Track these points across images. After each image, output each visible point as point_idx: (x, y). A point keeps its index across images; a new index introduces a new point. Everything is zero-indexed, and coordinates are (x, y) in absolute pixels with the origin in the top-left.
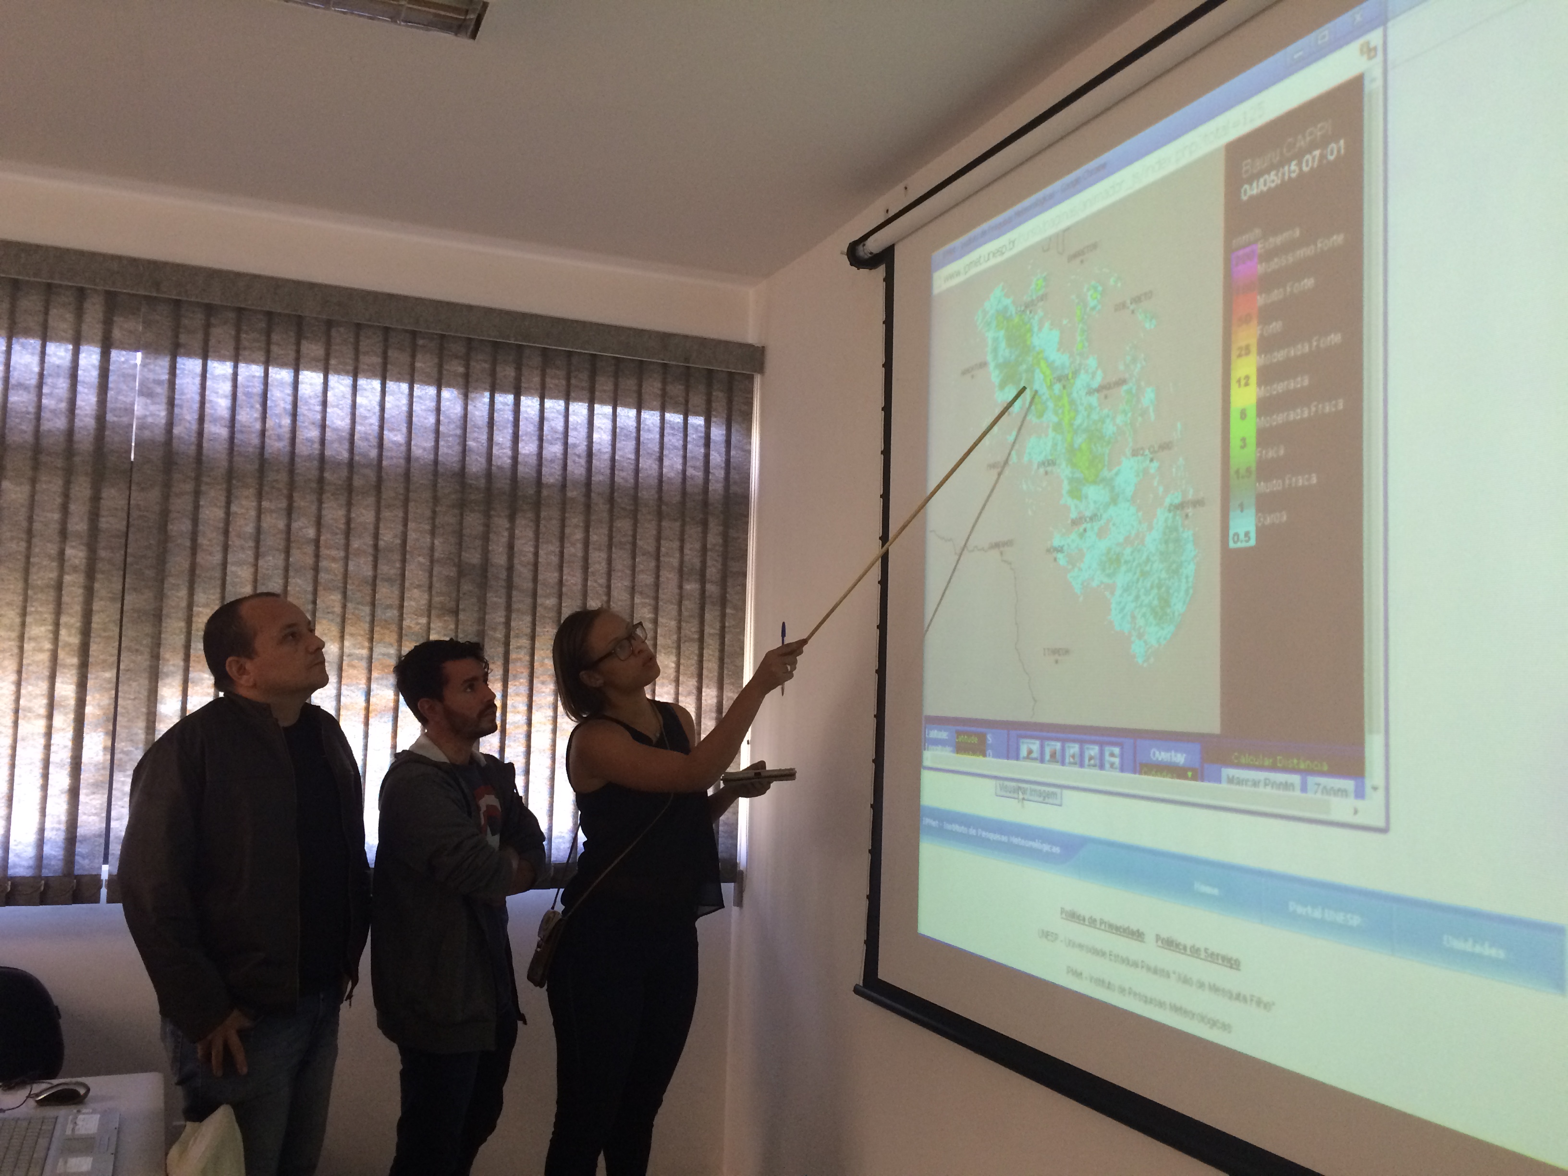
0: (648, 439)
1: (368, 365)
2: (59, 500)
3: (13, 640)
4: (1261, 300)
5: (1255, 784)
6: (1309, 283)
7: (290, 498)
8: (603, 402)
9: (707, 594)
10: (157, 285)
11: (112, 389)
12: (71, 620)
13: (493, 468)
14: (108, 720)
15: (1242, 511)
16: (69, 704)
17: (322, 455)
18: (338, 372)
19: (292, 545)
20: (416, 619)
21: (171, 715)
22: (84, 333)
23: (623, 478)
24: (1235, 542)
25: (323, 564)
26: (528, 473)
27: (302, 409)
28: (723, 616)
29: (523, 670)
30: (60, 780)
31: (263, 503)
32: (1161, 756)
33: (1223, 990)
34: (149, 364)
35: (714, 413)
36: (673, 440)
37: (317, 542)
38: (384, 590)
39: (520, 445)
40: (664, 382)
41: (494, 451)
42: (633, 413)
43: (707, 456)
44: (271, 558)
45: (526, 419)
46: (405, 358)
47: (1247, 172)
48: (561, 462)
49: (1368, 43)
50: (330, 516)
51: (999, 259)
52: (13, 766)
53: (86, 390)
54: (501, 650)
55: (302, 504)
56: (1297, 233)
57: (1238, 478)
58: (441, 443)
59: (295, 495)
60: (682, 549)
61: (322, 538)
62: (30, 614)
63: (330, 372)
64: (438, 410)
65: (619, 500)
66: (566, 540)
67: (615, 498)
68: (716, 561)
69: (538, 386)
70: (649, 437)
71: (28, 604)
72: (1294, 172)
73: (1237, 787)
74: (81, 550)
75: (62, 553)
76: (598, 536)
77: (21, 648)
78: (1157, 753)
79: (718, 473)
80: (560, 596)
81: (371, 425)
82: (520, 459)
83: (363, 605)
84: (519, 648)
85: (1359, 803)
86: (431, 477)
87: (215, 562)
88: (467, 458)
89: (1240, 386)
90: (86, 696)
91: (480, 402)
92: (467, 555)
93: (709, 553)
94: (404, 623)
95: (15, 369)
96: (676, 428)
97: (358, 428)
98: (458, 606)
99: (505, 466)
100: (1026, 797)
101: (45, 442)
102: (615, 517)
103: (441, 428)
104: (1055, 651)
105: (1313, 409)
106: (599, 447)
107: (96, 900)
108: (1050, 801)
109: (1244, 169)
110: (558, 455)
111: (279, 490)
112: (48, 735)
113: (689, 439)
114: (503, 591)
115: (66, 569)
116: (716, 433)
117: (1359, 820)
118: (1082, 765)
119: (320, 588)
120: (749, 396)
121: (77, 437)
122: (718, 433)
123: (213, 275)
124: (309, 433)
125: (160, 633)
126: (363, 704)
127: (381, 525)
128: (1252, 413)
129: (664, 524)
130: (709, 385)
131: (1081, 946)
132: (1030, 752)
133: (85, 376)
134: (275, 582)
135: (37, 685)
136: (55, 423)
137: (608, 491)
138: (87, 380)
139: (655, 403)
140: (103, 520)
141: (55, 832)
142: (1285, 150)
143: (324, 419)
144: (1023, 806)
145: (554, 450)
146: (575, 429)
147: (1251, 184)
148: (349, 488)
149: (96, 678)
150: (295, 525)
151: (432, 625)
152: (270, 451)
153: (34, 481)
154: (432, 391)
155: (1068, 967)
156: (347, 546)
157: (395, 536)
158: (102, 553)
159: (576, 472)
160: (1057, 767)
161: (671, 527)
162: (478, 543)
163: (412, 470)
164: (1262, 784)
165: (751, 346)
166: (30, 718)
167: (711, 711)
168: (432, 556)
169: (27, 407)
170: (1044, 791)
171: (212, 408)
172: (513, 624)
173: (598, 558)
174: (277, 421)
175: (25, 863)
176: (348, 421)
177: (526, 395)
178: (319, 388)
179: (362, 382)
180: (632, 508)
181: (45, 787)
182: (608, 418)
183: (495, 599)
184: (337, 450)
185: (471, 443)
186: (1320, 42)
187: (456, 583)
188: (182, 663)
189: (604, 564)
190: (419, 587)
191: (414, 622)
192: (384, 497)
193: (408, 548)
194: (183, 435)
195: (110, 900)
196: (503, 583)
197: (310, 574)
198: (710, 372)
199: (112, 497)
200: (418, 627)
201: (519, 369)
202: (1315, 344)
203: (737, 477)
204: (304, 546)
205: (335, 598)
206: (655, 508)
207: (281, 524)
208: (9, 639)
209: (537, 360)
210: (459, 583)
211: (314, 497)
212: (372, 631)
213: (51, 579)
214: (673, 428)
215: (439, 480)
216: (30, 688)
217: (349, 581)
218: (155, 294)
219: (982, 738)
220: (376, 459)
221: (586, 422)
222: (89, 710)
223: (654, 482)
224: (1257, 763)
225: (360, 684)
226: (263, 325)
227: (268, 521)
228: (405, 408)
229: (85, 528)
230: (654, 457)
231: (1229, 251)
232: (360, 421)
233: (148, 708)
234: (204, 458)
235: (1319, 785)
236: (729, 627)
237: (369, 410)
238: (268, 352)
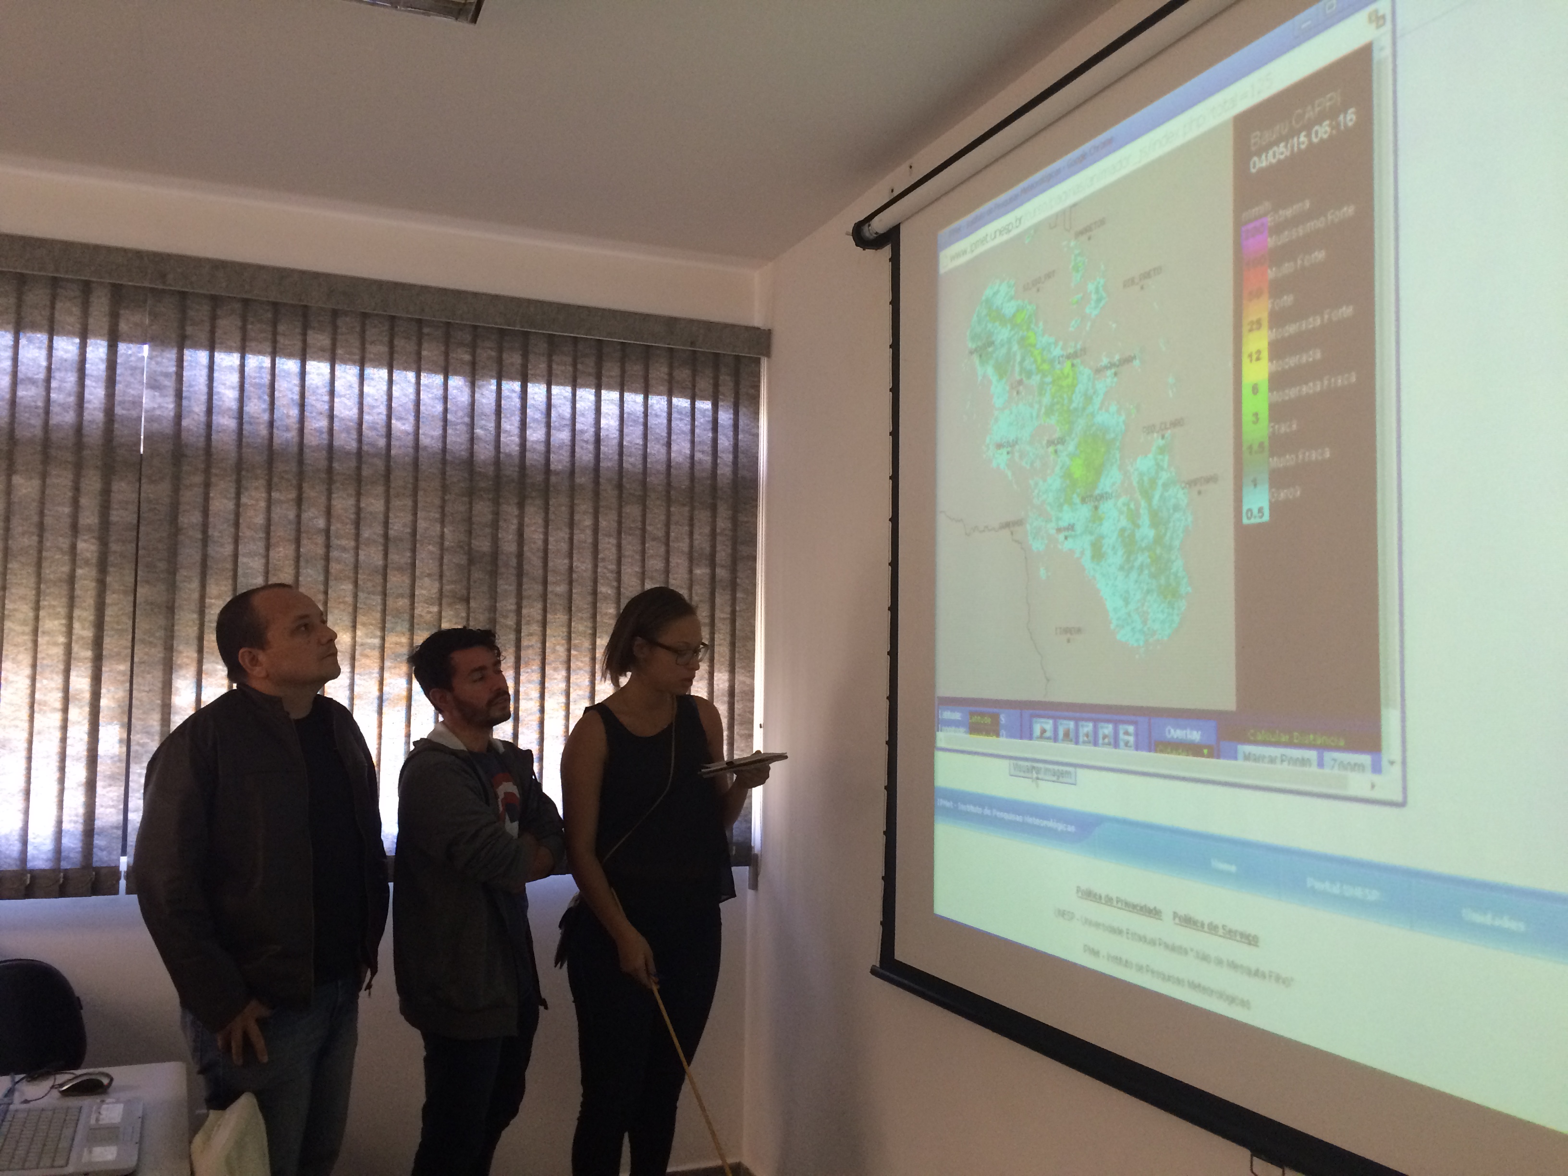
0: (655, 424)
1: (375, 354)
2: (70, 494)
3: (27, 634)
4: (1271, 273)
5: (1272, 760)
6: (1319, 255)
7: (300, 488)
8: (610, 388)
9: (718, 578)
10: (163, 276)
11: (120, 382)
12: (85, 614)
13: (502, 455)
14: (123, 713)
15: (1255, 485)
16: (84, 698)
17: (330, 446)
18: (345, 362)
19: (303, 535)
20: (428, 608)
21: (186, 706)
22: (89, 327)
23: (631, 464)
24: (1249, 518)
25: (334, 554)
26: (536, 460)
27: (310, 399)
28: (734, 600)
29: (536, 658)
30: (77, 772)
31: (273, 494)
32: (1176, 733)
33: (1242, 966)
34: (157, 356)
35: (721, 397)
36: (681, 425)
37: (327, 532)
38: (395, 579)
39: (528, 432)
40: (671, 367)
41: (502, 439)
42: (640, 398)
43: (715, 440)
44: (281, 549)
45: (533, 405)
46: (411, 347)
47: (1255, 144)
48: (569, 448)
49: (1376, 11)
50: (340, 506)
51: (1005, 237)
52: (29, 759)
53: (94, 384)
54: (512, 636)
55: (313, 494)
56: (1307, 204)
57: (1251, 453)
58: (449, 431)
59: (305, 485)
60: (691, 534)
61: (333, 528)
62: (43, 608)
63: (337, 361)
64: (445, 399)
65: (628, 486)
66: (575, 526)
67: (624, 484)
68: (726, 546)
69: (545, 373)
70: (657, 422)
71: (41, 598)
72: (1303, 143)
73: (1254, 764)
74: (93, 544)
75: (73, 547)
76: (607, 522)
77: (35, 643)
78: (1172, 731)
79: (726, 457)
80: (571, 583)
81: (379, 414)
82: (528, 444)
83: (374, 593)
84: (531, 635)
85: (1376, 778)
86: (440, 466)
87: (226, 554)
88: (475, 446)
89: (1251, 361)
90: (100, 689)
91: (487, 390)
92: (477, 543)
93: (719, 538)
94: (416, 611)
95: (23, 363)
96: (684, 412)
97: (366, 417)
98: (469, 593)
99: (514, 453)
100: (1040, 776)
101: (55, 436)
102: (623, 503)
103: (449, 416)
104: (1067, 631)
105: (1326, 382)
106: (607, 433)
107: (113, 890)
108: (1065, 780)
109: (1253, 141)
110: (566, 441)
111: (288, 480)
112: (64, 728)
113: (696, 423)
114: (513, 579)
115: (78, 563)
116: (723, 417)
117: (1376, 794)
118: (1096, 744)
119: (331, 578)
120: (756, 379)
121: (86, 430)
122: (725, 417)
123: (219, 265)
124: (317, 423)
125: (173, 626)
126: (376, 693)
127: (391, 515)
128: (1264, 387)
129: (672, 509)
130: (716, 368)
131: (1097, 925)
132: (1043, 731)
133: (93, 370)
134: (286, 573)
135: (52, 679)
136: (64, 417)
137: (616, 477)
138: (95, 373)
139: (661, 388)
140: (113, 512)
141: (73, 825)
142: (1294, 122)
143: (332, 408)
144: (1037, 786)
145: (562, 436)
146: (583, 415)
147: (1260, 156)
148: (359, 480)
149: (110, 671)
150: (305, 516)
151: (443, 614)
152: (279, 442)
153: (44, 476)
154: (438, 379)
155: (1085, 946)
156: (357, 536)
157: (405, 525)
158: (114, 547)
159: (584, 458)
160: (1071, 746)
161: (680, 512)
162: (488, 530)
163: (421, 459)
164: (1278, 761)
165: (758, 329)
166: (45, 712)
167: (723, 695)
168: (442, 544)
169: (35, 402)
170: (1058, 770)
171: (220, 399)
172: (524, 611)
173: (608, 545)
174: (285, 412)
175: (44, 856)
176: (355, 411)
177: (533, 382)
178: (327, 376)
179: (369, 371)
180: (640, 493)
181: (62, 780)
182: (615, 404)
183: (506, 587)
184: (345, 440)
185: (478, 431)
186: (1328, 12)
187: (467, 570)
188: (195, 655)
189: (614, 550)
190: (429, 575)
191: (425, 611)
192: (392, 485)
193: (418, 537)
194: (191, 427)
195: (129, 891)
196: (514, 572)
197: (320, 564)
198: (717, 355)
199: (123, 489)
200: (429, 616)
201: (525, 356)
202: (1326, 317)
203: (745, 460)
204: (315, 537)
205: (348, 587)
206: (664, 493)
207: (292, 515)
208: (23, 633)
209: (543, 346)
210: (469, 571)
211: (323, 487)
212: (384, 621)
213: (63, 572)
214: (680, 413)
215: (448, 469)
216: (45, 682)
217: (360, 571)
218: (161, 287)
219: (995, 718)
220: (384, 448)
221: (593, 407)
222: (104, 702)
223: (662, 468)
224: (1273, 740)
225: (373, 673)
226: (269, 315)
227: (277, 512)
228: (412, 397)
229: (96, 521)
230: (661, 442)
231: (1239, 224)
232: (368, 410)
233: (163, 700)
234: (213, 450)
235: (1335, 760)
236: (740, 611)
237: (376, 400)
238: (274, 342)
